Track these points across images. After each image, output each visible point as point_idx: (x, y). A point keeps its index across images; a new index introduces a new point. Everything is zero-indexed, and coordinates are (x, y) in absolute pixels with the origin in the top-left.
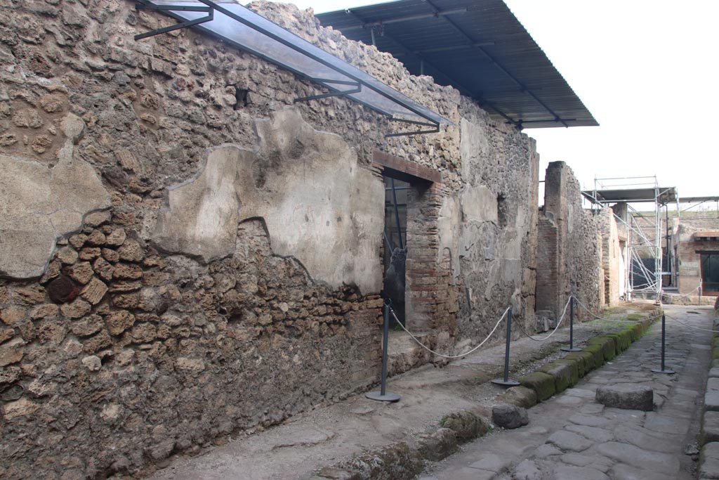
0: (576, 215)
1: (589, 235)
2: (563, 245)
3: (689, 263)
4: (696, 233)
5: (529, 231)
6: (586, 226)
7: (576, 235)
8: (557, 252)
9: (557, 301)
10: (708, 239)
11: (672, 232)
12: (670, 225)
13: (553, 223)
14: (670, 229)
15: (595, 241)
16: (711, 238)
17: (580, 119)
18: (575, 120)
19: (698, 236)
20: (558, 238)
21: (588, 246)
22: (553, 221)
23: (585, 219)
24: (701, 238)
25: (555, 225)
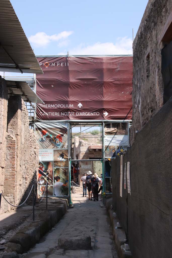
0: (26, 133)
1: (32, 146)
2: (19, 152)
3: (86, 166)
4: (90, 146)
5: (2, 142)
6: (31, 140)
7: (26, 145)
8: (16, 156)
9: (15, 191)
10: (97, 150)
11: (75, 146)
12: (73, 141)
13: (13, 137)
14: (73, 143)
15: (35, 150)
16: (99, 149)
17: (32, 68)
18: (29, 69)
19: (91, 148)
20: (16, 147)
21: (32, 153)
22: (13, 135)
23: (30, 135)
24: (93, 149)
25: (14, 139)
